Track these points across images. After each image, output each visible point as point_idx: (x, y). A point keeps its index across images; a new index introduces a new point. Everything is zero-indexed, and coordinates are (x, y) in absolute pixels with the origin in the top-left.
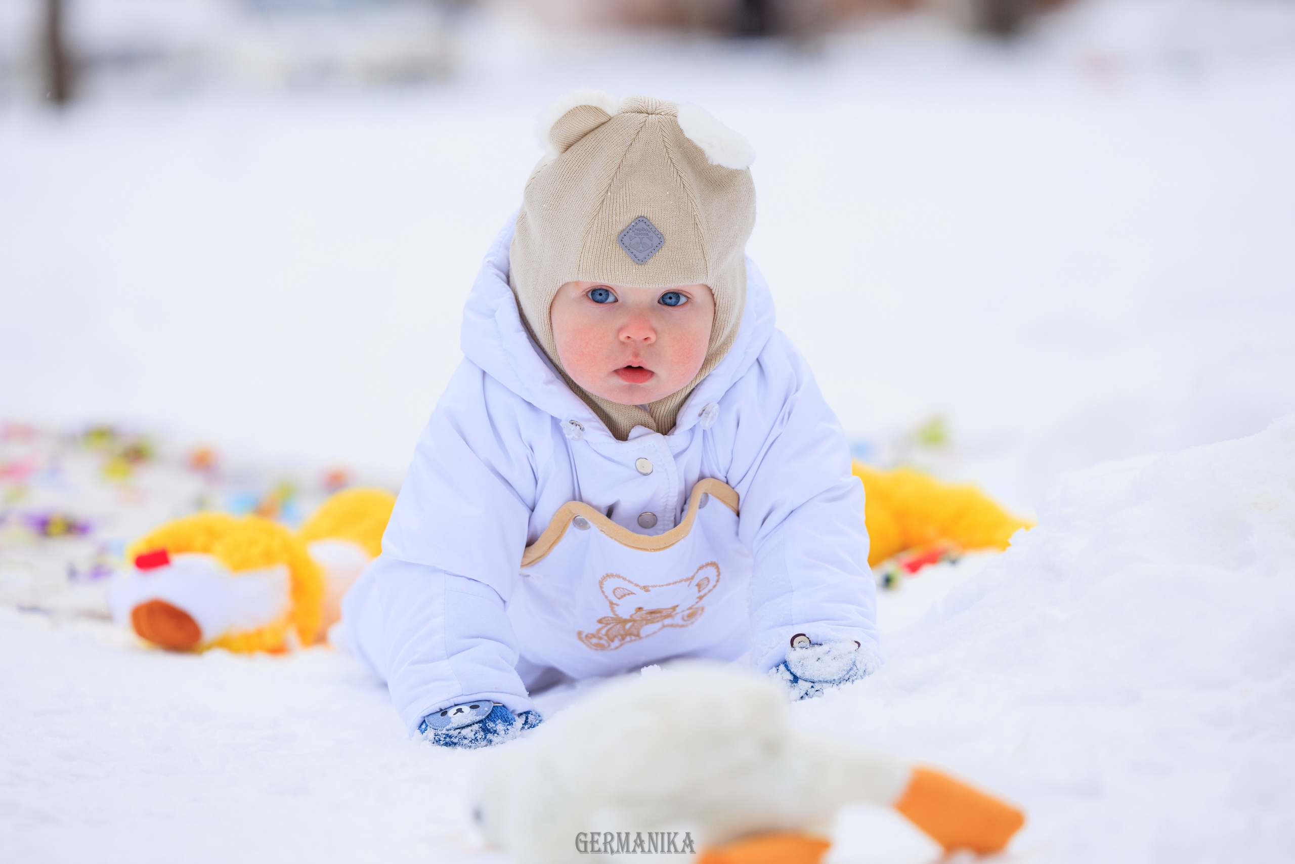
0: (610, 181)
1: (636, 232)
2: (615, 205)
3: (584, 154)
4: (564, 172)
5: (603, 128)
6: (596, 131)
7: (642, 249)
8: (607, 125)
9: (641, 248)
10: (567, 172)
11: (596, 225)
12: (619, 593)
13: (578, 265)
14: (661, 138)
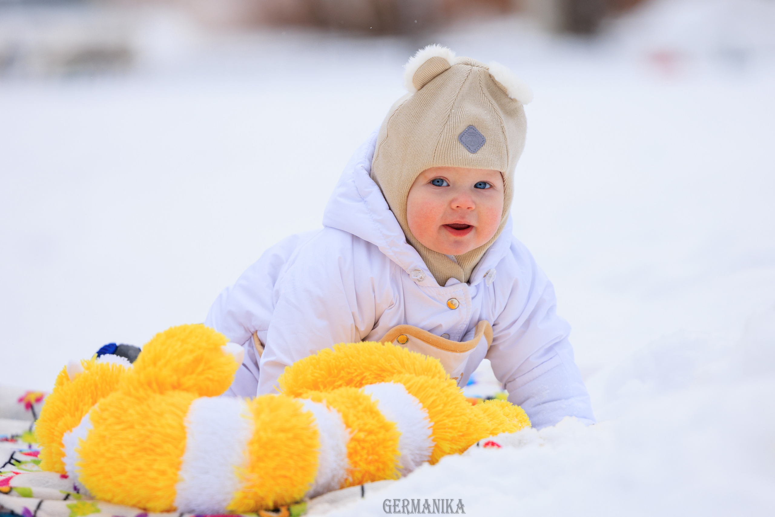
0: (453, 103)
1: (469, 134)
5: (446, 73)
9: (473, 144)
11: (445, 129)
14: (479, 81)
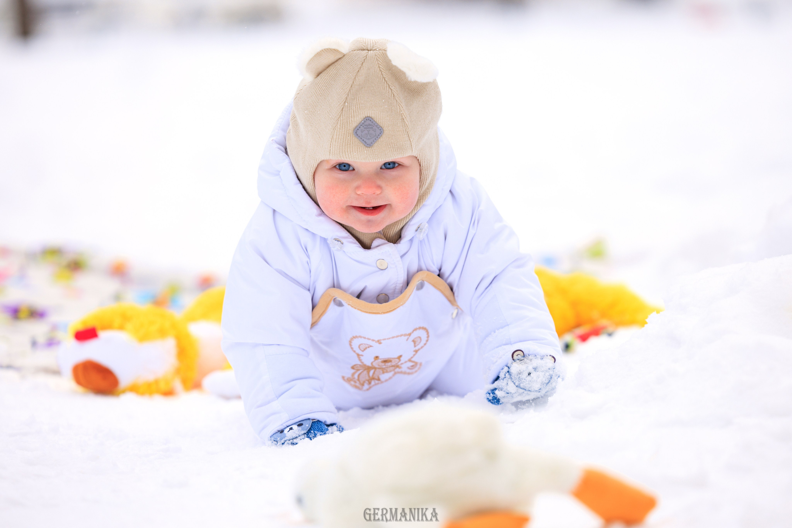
0: (346, 96)
1: (365, 127)
2: (350, 111)
3: (329, 79)
4: (317, 91)
5: (340, 62)
6: (336, 64)
7: (370, 137)
8: (342, 59)
10: (319, 90)
11: (339, 124)
12: (362, 347)
13: (329, 150)
14: (378, 65)
